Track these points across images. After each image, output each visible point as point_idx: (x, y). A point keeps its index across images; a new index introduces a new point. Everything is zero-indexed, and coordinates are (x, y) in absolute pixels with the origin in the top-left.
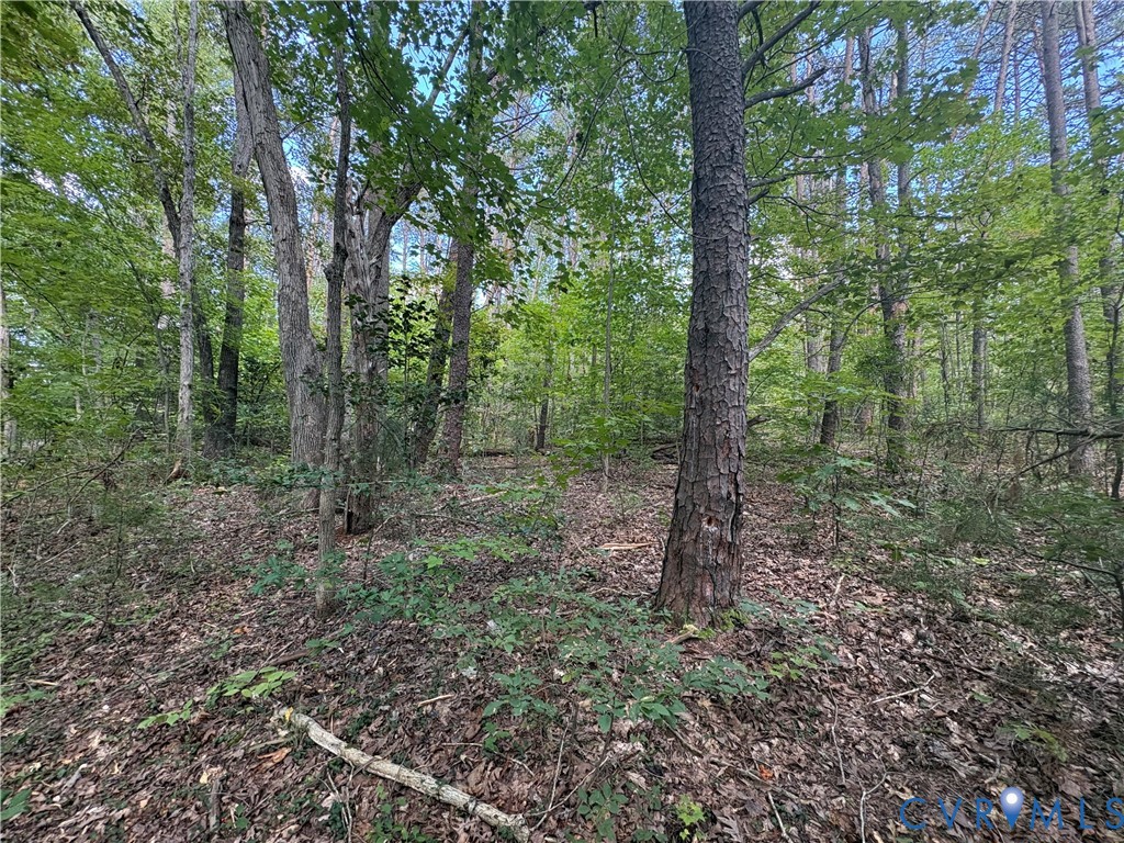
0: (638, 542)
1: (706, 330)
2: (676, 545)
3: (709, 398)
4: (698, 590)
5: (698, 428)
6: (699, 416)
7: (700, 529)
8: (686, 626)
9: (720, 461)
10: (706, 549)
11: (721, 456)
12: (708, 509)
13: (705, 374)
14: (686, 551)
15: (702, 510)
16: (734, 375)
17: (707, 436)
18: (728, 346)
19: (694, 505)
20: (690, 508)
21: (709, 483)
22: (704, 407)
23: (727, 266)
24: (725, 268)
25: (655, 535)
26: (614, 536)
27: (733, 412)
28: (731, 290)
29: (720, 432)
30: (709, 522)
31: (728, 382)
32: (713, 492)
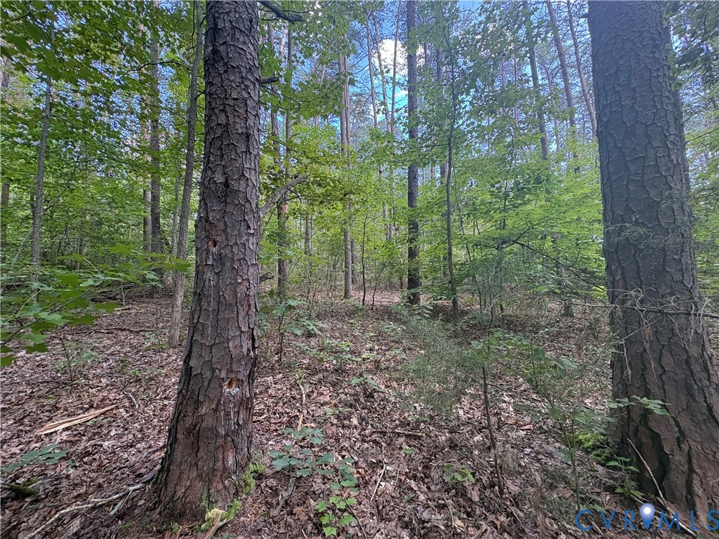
0: (98, 407)
1: (226, 184)
2: (189, 421)
3: (230, 255)
4: (219, 464)
5: (217, 287)
6: (218, 274)
7: (221, 394)
8: (209, 514)
9: (241, 319)
10: (228, 414)
11: (242, 313)
12: (230, 371)
13: (225, 230)
14: (204, 424)
15: (223, 374)
16: (252, 234)
17: (228, 295)
18: (247, 205)
19: (213, 370)
20: (208, 374)
21: (231, 344)
22: (223, 264)
23: (246, 128)
24: (245, 130)
25: (120, 390)
26: (58, 409)
27: (251, 270)
28: (251, 153)
29: (241, 290)
30: (230, 385)
31: (248, 240)
32: (234, 352)
